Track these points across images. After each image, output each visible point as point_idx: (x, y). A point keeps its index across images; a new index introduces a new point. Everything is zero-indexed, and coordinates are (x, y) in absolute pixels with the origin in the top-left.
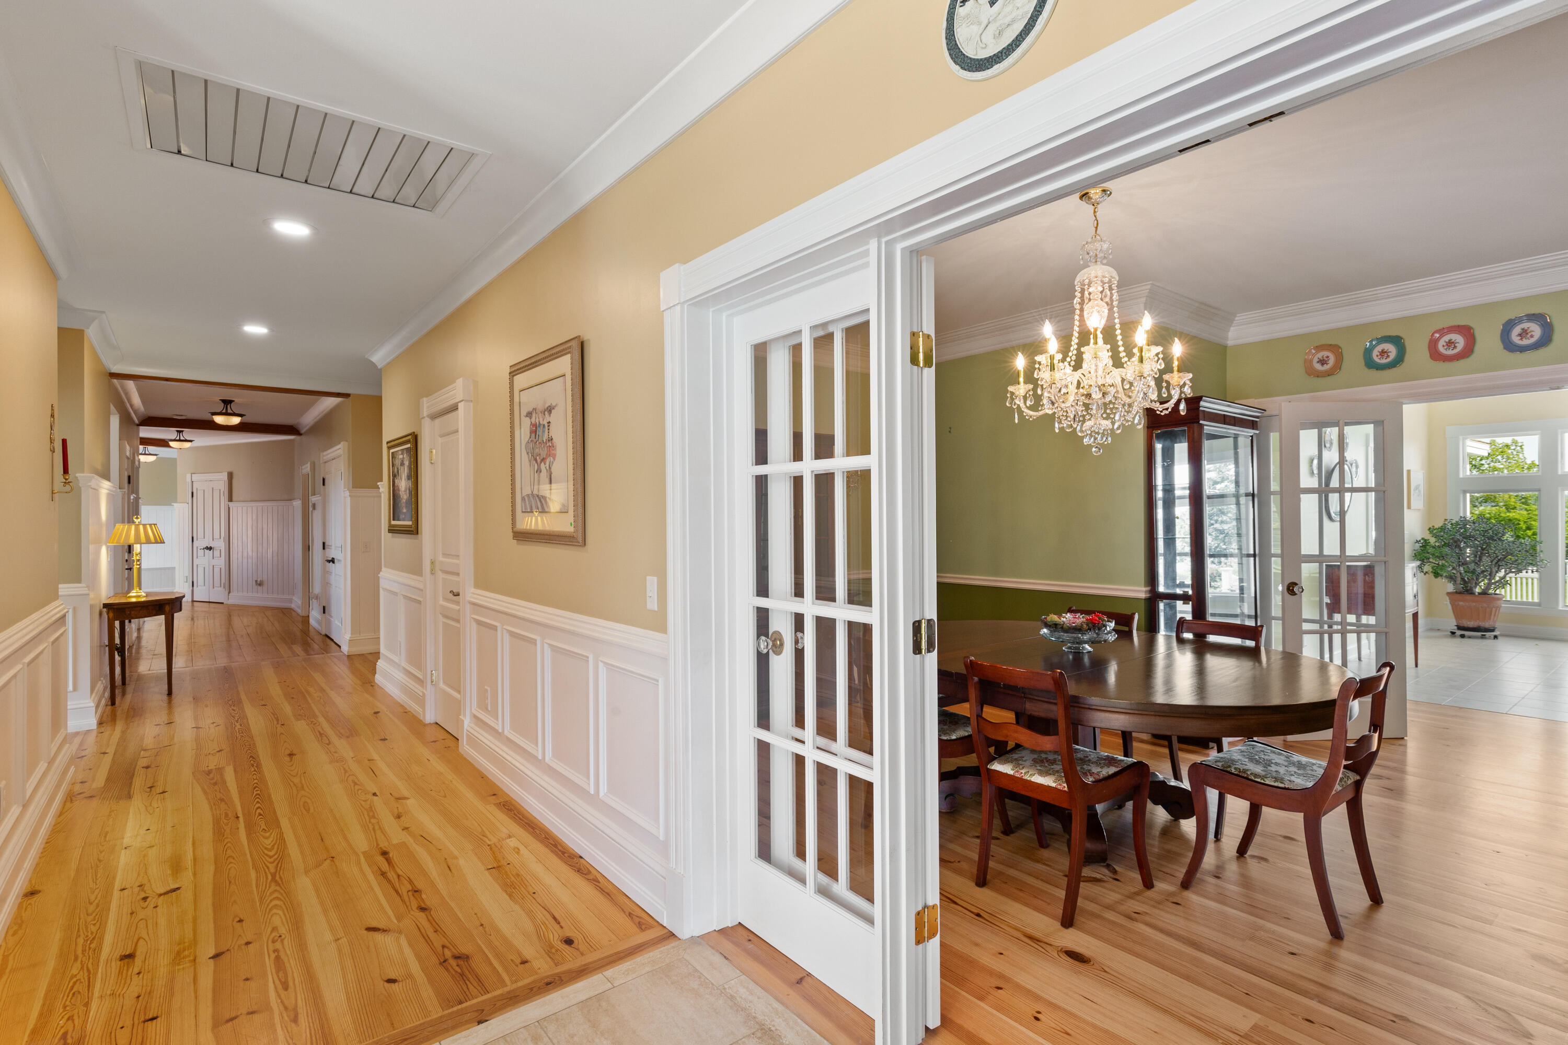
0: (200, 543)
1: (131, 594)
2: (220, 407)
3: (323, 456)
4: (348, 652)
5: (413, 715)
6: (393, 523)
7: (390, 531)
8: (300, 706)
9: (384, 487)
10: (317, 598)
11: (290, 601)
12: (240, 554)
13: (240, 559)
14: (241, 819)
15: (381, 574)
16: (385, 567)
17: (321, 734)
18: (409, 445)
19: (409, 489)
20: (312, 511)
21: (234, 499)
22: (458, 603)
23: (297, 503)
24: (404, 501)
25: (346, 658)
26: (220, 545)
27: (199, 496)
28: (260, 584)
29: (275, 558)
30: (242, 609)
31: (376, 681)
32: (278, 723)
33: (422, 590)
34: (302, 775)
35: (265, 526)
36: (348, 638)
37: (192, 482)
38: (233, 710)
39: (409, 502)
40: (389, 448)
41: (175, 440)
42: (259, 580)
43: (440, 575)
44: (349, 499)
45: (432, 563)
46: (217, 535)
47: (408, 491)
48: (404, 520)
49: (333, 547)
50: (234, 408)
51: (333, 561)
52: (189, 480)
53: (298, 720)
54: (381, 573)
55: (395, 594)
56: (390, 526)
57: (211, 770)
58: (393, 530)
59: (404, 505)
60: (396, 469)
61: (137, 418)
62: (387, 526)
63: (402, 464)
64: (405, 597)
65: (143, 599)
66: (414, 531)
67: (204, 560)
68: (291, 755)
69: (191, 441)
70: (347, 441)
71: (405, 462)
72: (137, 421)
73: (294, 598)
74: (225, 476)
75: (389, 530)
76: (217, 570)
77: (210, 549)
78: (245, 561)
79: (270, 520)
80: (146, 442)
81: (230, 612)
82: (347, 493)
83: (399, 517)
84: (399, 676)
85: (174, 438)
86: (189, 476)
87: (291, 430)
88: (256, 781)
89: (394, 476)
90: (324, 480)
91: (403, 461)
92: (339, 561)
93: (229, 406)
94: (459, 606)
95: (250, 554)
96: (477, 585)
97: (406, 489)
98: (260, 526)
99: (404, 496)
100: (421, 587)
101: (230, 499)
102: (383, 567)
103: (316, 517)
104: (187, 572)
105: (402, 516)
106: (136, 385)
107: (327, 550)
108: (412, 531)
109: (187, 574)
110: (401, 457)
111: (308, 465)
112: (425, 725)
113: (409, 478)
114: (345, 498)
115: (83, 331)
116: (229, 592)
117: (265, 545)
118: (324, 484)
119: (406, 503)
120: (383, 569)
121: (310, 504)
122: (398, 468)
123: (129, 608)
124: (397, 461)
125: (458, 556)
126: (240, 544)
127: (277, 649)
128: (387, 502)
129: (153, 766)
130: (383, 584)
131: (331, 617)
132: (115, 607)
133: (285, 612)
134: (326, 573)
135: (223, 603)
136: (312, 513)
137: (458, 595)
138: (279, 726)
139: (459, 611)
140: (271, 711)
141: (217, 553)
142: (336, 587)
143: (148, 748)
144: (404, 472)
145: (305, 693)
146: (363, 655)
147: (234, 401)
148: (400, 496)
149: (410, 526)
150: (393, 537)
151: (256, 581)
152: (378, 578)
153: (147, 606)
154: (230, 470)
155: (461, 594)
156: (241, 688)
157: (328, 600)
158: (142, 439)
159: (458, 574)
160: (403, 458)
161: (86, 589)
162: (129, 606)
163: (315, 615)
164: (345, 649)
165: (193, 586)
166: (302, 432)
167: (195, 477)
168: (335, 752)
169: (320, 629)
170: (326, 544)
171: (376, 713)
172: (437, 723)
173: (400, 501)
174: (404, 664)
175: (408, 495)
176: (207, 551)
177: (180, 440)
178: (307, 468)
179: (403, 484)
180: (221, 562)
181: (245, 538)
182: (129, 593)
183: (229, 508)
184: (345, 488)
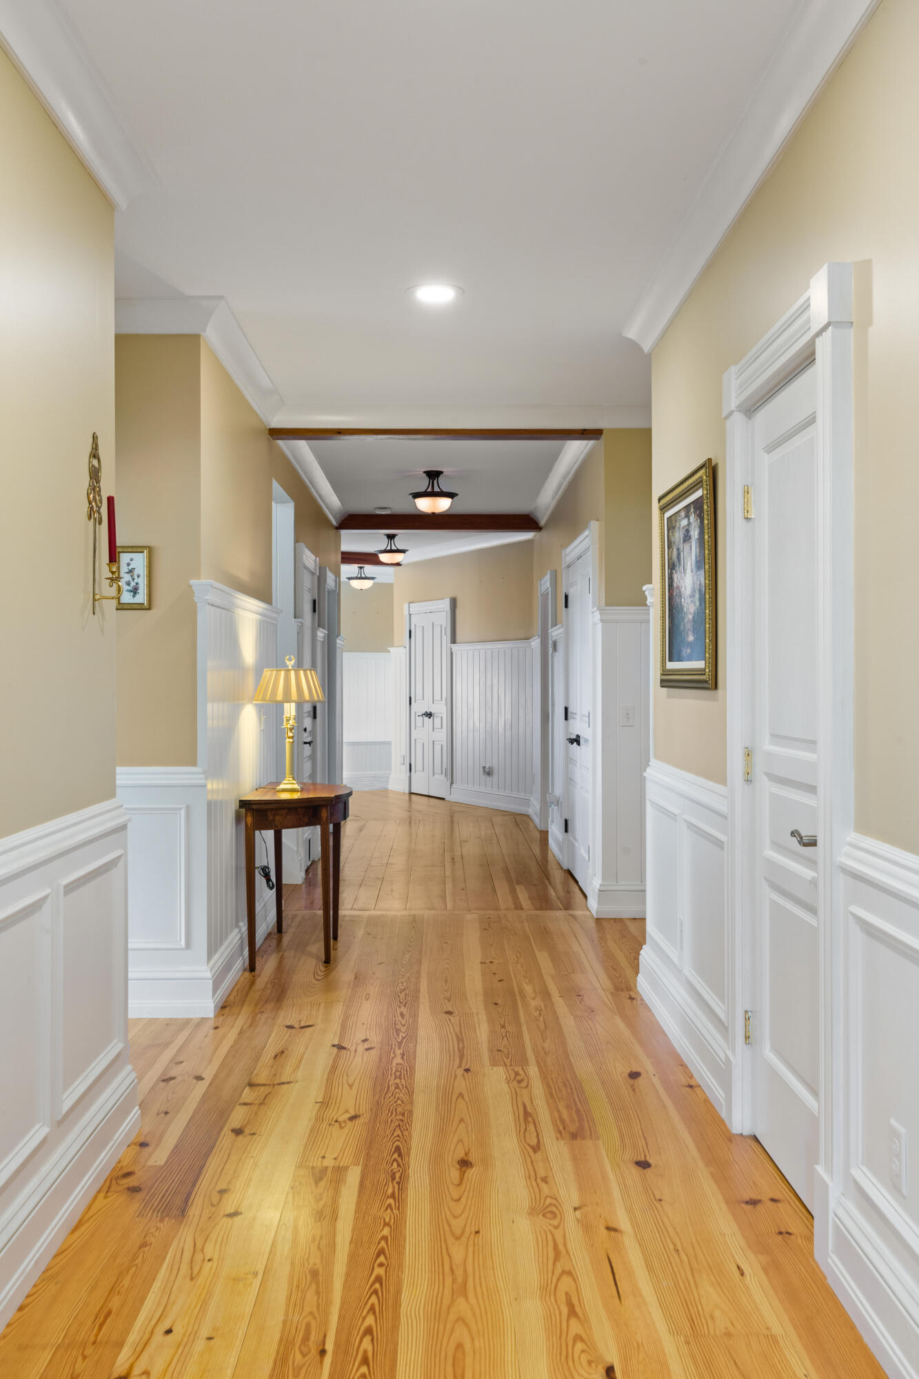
0: (419, 708)
1: (282, 786)
2: (423, 485)
3: (566, 555)
4: (597, 912)
5: (707, 1101)
6: (671, 665)
7: (665, 683)
8: (503, 1027)
9: (653, 592)
10: (558, 803)
11: (527, 802)
12: (465, 724)
13: (465, 734)
14: (328, 1359)
15: (650, 773)
16: (656, 757)
17: (526, 1114)
18: (699, 493)
19: (700, 591)
20: (553, 653)
21: (458, 638)
22: (812, 863)
23: (536, 643)
24: (690, 617)
25: (592, 924)
26: (440, 709)
27: (417, 634)
28: (488, 772)
29: (508, 733)
30: (468, 809)
31: (639, 988)
32: (460, 1066)
33: (725, 817)
34: (472, 1237)
35: (495, 682)
36: (598, 887)
37: (410, 615)
38: (402, 1015)
39: (699, 618)
40: (663, 509)
41: (385, 551)
42: (487, 766)
43: (766, 787)
44: (599, 626)
45: (748, 754)
46: (437, 697)
47: (697, 596)
48: (690, 659)
49: (578, 717)
50: (444, 484)
51: (576, 740)
52: (406, 613)
53: (494, 1063)
54: (648, 769)
55: (673, 816)
56: (665, 672)
57: (327, 1168)
58: (670, 681)
59: (689, 626)
60: (675, 552)
61: (334, 517)
62: (659, 672)
63: (687, 538)
64: (691, 826)
65: (296, 796)
66: (709, 681)
67: (424, 730)
68: (465, 1164)
69: (403, 551)
70: (598, 520)
71: (692, 533)
72: (335, 523)
73: (532, 799)
74: (445, 605)
75: (662, 681)
76: (438, 748)
77: (429, 715)
78: (471, 734)
79: (502, 672)
80: (349, 558)
81: (454, 813)
82: (597, 616)
83: (680, 652)
84: (680, 994)
85: (383, 548)
86: (406, 606)
87: (525, 522)
88: (386, 1231)
89: (672, 567)
90: (566, 597)
91: (688, 531)
92: (586, 741)
93: (435, 482)
94: (816, 870)
95: (477, 724)
96: (864, 825)
97: (694, 591)
98: (489, 682)
99: (690, 606)
100: (723, 807)
101: (454, 641)
102: (651, 758)
103: (558, 661)
104: (404, 750)
105: (686, 651)
106: (313, 449)
107: (571, 721)
108: (706, 682)
109: (404, 753)
110: (684, 522)
111: (548, 577)
112: (730, 1138)
113: (699, 564)
114: (595, 624)
115: (199, 336)
116: (452, 783)
117: (495, 711)
118: (566, 606)
119: (694, 620)
120: (653, 762)
121: (550, 642)
122: (678, 549)
123: (271, 810)
124: (677, 534)
125: (814, 742)
126: (465, 709)
127: (494, 890)
128: (659, 622)
129: (247, 1131)
130: (652, 793)
131: (575, 839)
132: (254, 807)
133: (519, 820)
134: (569, 761)
135: (443, 799)
136: (552, 657)
137: (813, 843)
138: (460, 1072)
139: (814, 883)
140: (457, 1029)
141: (437, 721)
142: (582, 788)
143: (258, 1082)
144: (691, 553)
145: (518, 998)
146: (621, 920)
147: (442, 472)
148: (682, 609)
149: (701, 672)
150: (669, 696)
151: (484, 768)
152: (643, 780)
153: (295, 809)
154: (452, 595)
155: (819, 843)
156: (425, 967)
157: (571, 808)
158: (343, 553)
159: (812, 789)
160: (689, 524)
161: (202, 776)
162: (271, 806)
163: (555, 831)
164: (593, 903)
165: (410, 771)
166: (542, 523)
167: (415, 608)
168: (545, 1180)
169: (561, 859)
170: (570, 710)
171: (634, 1075)
172: (755, 1138)
173: (683, 619)
174: (688, 971)
175: (698, 604)
176: (426, 719)
177: (391, 551)
178: (546, 583)
179: (689, 581)
180: (441, 736)
181: (470, 700)
182: (279, 783)
183: (452, 653)
184: (593, 607)
